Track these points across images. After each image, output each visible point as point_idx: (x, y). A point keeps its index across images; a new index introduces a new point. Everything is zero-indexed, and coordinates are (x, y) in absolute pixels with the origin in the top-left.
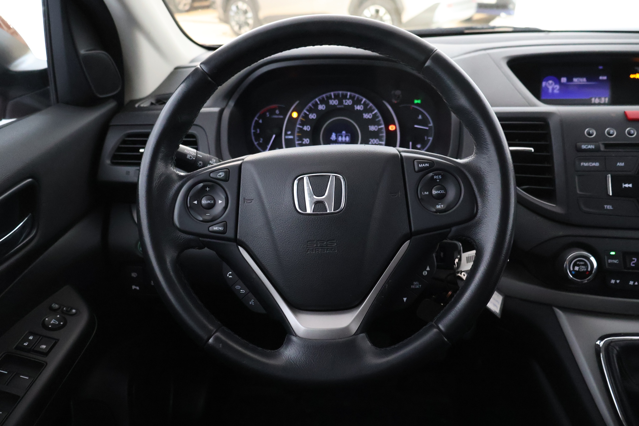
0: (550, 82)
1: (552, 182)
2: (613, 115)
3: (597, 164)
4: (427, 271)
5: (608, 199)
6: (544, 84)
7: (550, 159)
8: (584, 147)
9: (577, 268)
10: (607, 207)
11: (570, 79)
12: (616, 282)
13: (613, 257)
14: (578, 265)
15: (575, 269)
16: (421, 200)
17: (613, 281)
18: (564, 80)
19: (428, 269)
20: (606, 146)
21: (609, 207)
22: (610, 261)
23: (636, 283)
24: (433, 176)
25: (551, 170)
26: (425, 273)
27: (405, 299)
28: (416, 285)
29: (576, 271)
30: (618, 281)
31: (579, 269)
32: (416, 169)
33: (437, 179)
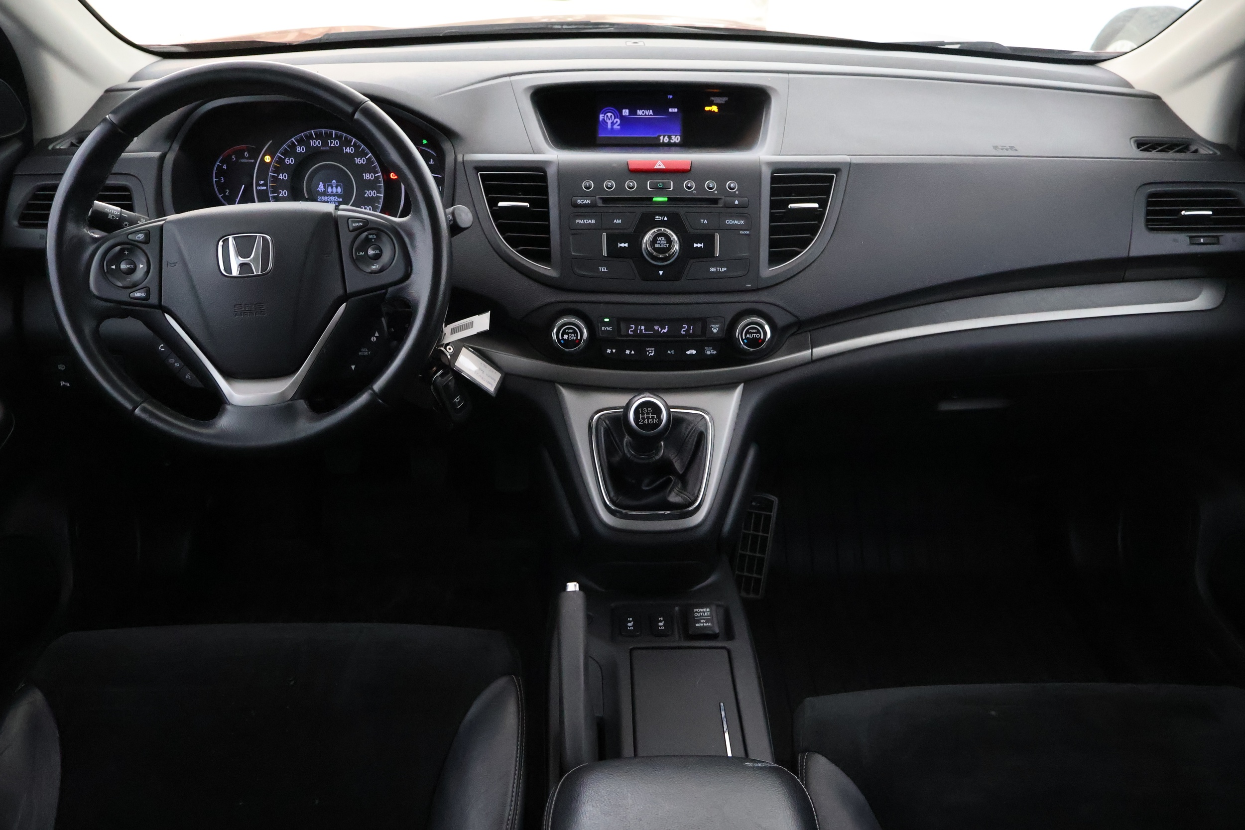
0: (609, 114)
1: (547, 242)
2: (614, 165)
3: (593, 221)
4: (376, 337)
5: (603, 261)
6: (601, 117)
7: (546, 216)
8: (579, 202)
9: (566, 337)
10: (601, 269)
11: (633, 112)
12: (612, 351)
13: (607, 324)
14: (567, 333)
15: (564, 338)
16: (355, 261)
17: (609, 351)
18: (626, 112)
19: (377, 334)
20: (605, 200)
21: (604, 269)
22: (603, 328)
23: (633, 352)
24: (367, 236)
25: (547, 229)
26: (374, 339)
27: (353, 367)
28: (365, 352)
29: (564, 340)
30: (614, 351)
31: (568, 337)
32: (351, 228)
33: (372, 239)
